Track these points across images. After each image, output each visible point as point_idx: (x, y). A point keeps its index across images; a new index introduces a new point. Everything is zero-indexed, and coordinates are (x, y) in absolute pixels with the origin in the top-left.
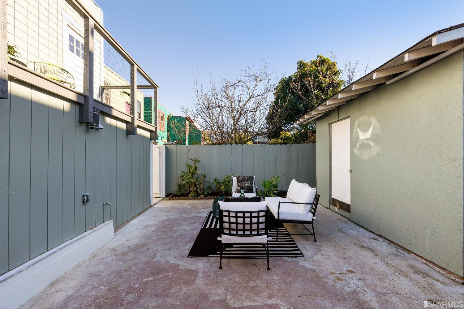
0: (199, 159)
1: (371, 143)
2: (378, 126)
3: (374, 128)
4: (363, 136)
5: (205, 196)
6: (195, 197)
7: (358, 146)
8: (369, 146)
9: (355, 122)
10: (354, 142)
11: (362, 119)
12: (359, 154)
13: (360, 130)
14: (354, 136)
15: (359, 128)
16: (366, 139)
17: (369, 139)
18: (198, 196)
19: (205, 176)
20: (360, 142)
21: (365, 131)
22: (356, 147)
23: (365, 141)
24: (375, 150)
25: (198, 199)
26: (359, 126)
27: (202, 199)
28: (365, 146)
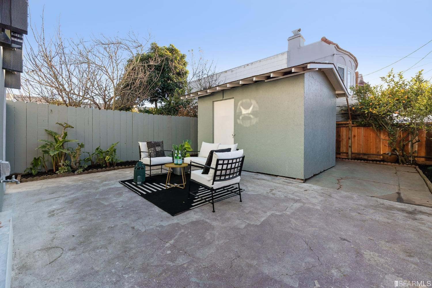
0: (70, 124)
1: (252, 116)
2: (257, 106)
3: (254, 107)
4: (244, 112)
5: (83, 171)
6: (69, 173)
7: (241, 118)
8: (249, 118)
9: (238, 102)
10: (237, 115)
11: (244, 101)
12: (241, 123)
13: (243, 107)
14: (237, 111)
15: (242, 106)
16: (248, 114)
17: (250, 114)
18: (73, 171)
19: (82, 146)
20: (243, 116)
21: (247, 108)
22: (239, 119)
23: (247, 115)
24: (254, 121)
25: (74, 175)
26: (242, 105)
27: (81, 174)
28: (246, 118)
